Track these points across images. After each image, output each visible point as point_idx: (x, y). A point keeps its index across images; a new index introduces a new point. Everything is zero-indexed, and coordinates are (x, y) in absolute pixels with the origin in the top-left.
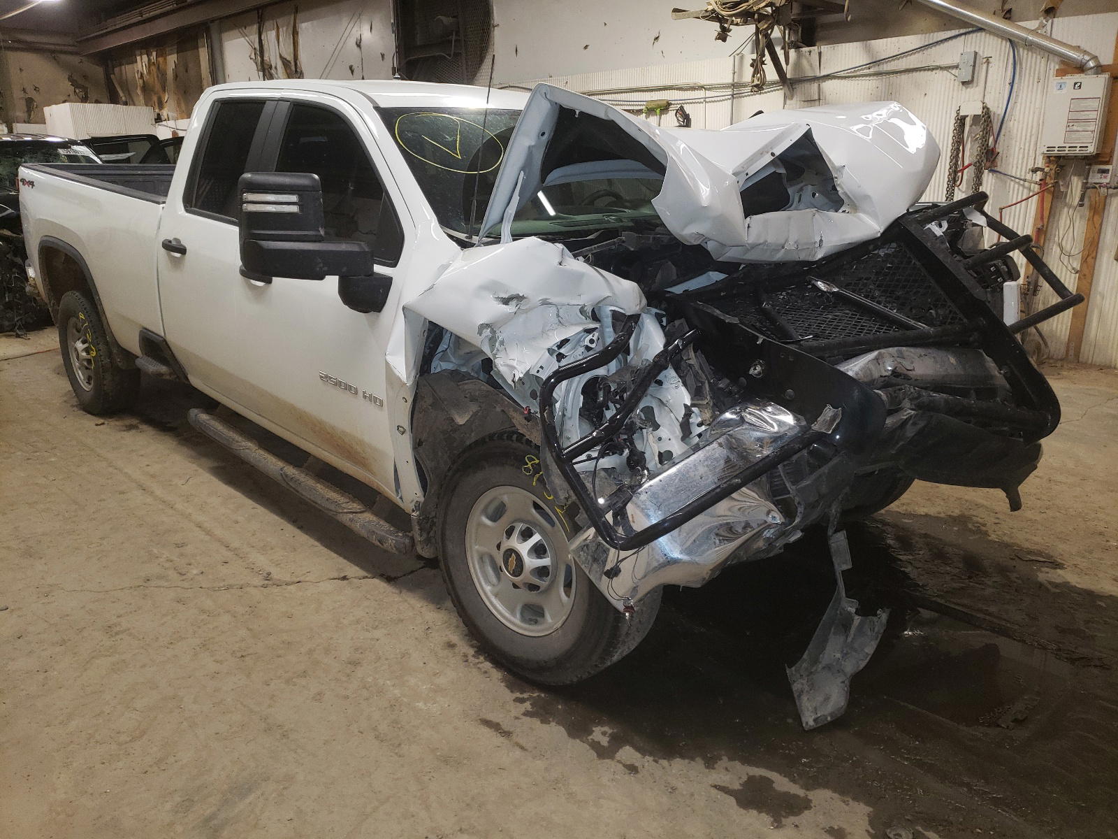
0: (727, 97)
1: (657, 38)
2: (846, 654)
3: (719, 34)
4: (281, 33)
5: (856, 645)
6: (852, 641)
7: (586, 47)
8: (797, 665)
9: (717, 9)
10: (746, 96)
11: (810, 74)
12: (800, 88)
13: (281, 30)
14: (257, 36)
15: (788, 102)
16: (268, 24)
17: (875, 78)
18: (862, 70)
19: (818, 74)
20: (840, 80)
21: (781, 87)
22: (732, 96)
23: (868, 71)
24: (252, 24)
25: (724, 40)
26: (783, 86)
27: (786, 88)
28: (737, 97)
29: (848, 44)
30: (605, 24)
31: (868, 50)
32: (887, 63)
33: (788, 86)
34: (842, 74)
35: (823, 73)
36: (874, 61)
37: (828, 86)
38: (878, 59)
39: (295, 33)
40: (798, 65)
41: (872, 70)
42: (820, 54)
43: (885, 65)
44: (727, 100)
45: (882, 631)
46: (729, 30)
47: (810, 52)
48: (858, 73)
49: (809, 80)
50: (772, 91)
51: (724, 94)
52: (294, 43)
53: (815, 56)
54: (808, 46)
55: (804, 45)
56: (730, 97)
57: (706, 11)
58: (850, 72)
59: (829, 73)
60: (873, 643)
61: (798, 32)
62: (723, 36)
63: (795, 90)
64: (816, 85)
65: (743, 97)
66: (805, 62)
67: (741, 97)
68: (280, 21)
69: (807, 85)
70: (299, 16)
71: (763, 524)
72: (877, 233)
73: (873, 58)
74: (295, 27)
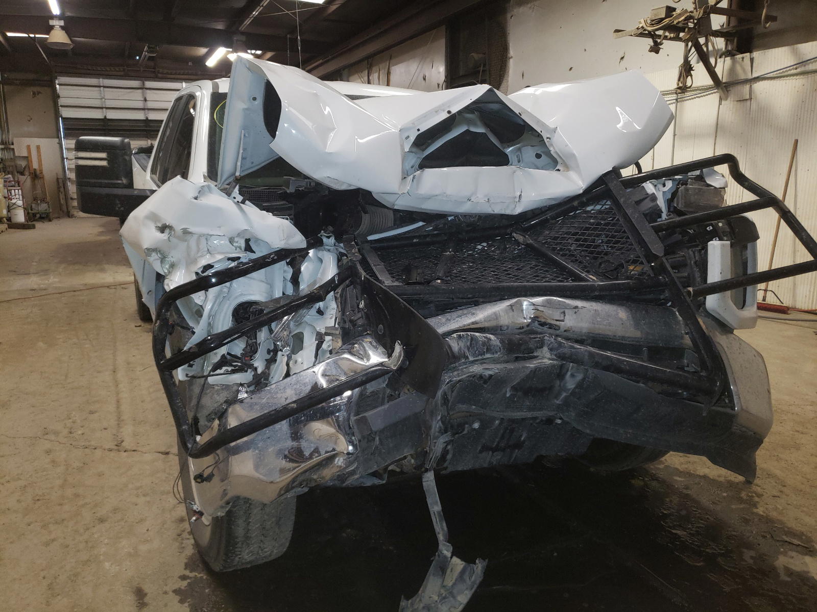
0: (672, 102)
1: (622, 58)
2: (444, 598)
3: (651, 47)
4: (380, 74)
5: (455, 591)
6: (452, 586)
7: (571, 69)
8: (414, 598)
9: (645, 26)
10: (688, 100)
11: (742, 77)
12: (734, 90)
13: (381, 72)
14: (367, 77)
15: (723, 102)
16: (374, 69)
17: (802, 77)
18: (790, 70)
19: (750, 77)
20: (769, 81)
21: (716, 90)
22: (676, 100)
23: (795, 71)
24: (365, 70)
25: (657, 52)
26: (717, 88)
27: (720, 91)
28: (681, 101)
29: (777, 49)
30: (585, 50)
31: (795, 53)
32: (812, 63)
33: (722, 89)
34: (771, 75)
35: (755, 75)
36: (801, 61)
37: (759, 86)
38: (804, 60)
39: (389, 73)
40: (732, 70)
41: (799, 70)
42: (752, 60)
43: (811, 65)
44: (672, 103)
45: (478, 582)
46: (661, 44)
47: (743, 58)
48: (786, 74)
49: (742, 82)
50: (709, 94)
51: (670, 99)
52: (387, 81)
53: (747, 61)
54: (742, 54)
55: (738, 53)
56: (675, 101)
57: (638, 29)
58: (780, 73)
59: (760, 75)
60: (466, 592)
61: (734, 42)
62: (655, 49)
63: (729, 92)
64: (747, 87)
65: (686, 100)
66: (738, 68)
67: (683, 101)
68: (381, 66)
69: (739, 87)
70: (393, 61)
71: (331, 451)
72: (580, 189)
73: (799, 60)
74: (389, 69)
